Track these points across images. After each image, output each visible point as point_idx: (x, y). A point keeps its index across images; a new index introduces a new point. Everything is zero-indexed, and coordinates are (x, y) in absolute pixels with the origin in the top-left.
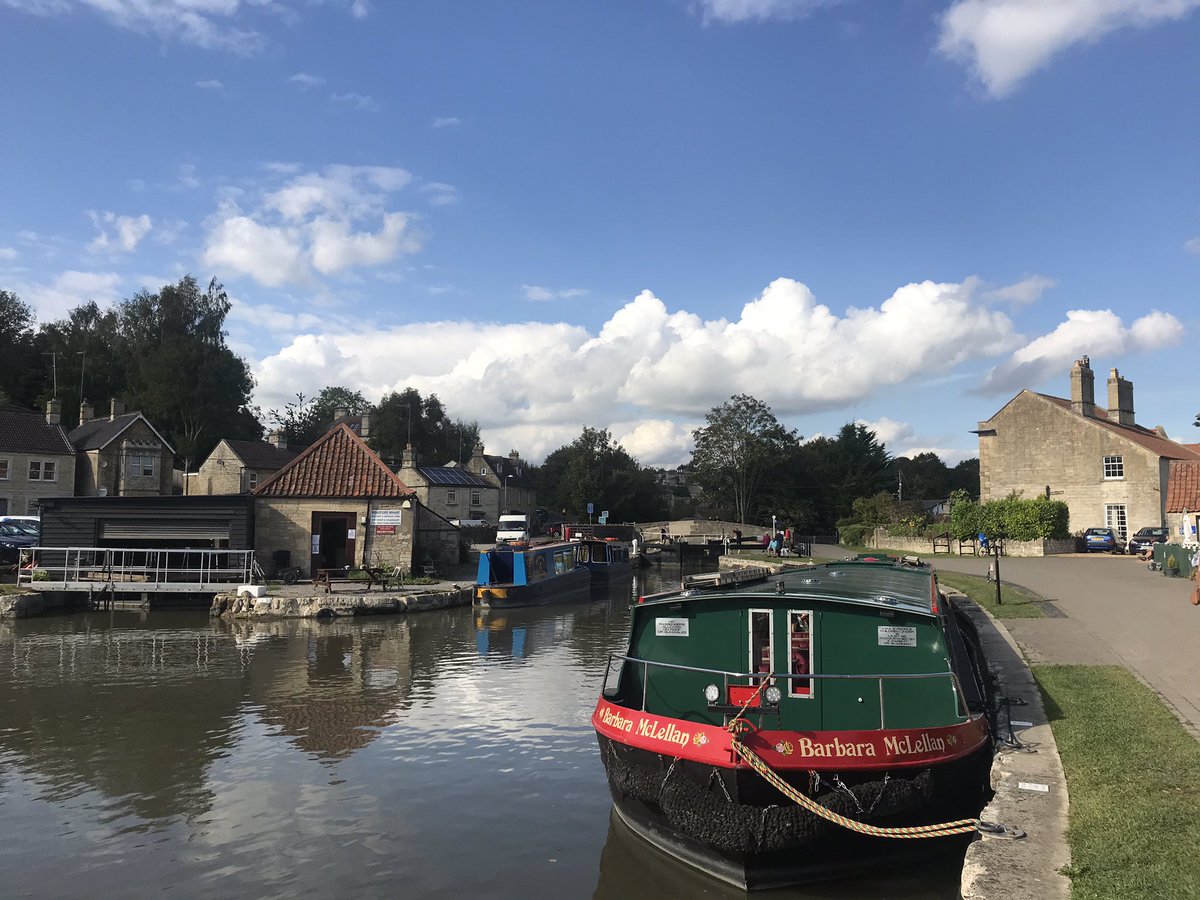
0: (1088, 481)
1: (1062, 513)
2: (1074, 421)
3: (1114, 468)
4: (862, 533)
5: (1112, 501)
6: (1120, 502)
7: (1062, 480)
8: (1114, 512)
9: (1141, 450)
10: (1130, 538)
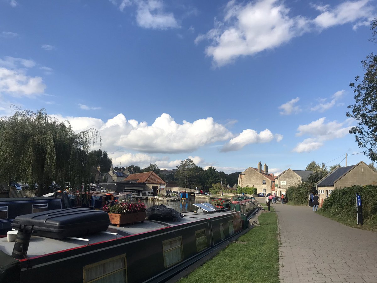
0: (260, 184)
1: (256, 190)
2: (258, 173)
3: (264, 182)
4: (217, 192)
5: (264, 188)
6: (265, 188)
7: (256, 184)
8: (264, 190)
9: (269, 179)
10: (266, 194)
